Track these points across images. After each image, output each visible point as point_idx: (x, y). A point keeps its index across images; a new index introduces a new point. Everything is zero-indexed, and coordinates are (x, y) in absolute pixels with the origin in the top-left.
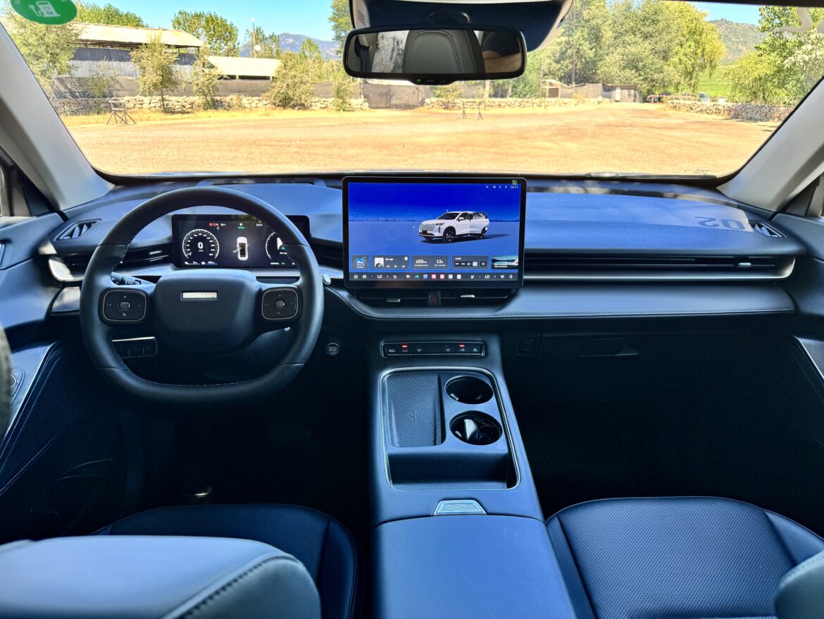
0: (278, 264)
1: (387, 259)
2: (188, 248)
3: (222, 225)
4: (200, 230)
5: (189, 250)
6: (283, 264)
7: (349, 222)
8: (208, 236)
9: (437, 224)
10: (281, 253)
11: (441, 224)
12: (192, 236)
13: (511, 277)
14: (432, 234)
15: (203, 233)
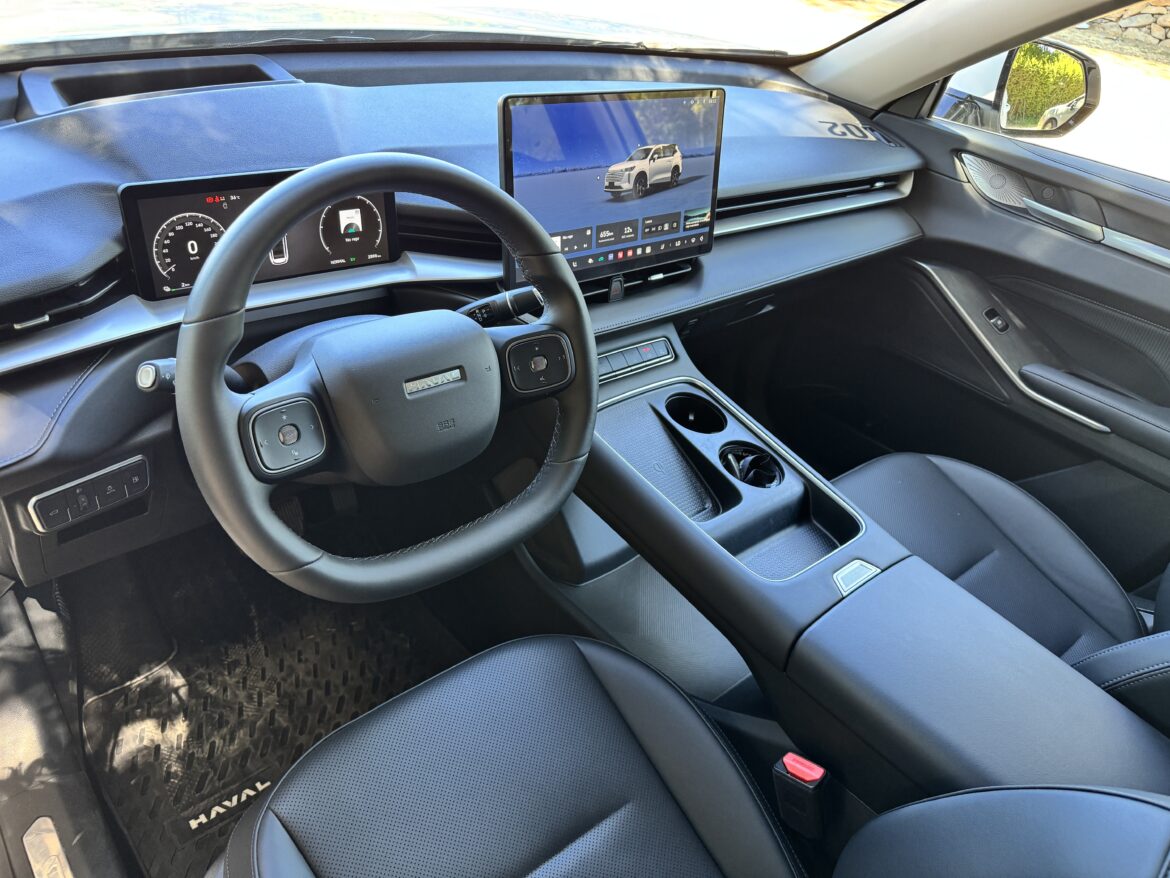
0: (343, 261)
1: (565, 238)
2: (166, 256)
3: (233, 198)
4: (187, 215)
5: (168, 260)
6: (352, 259)
7: (515, 180)
8: (206, 226)
9: (626, 170)
10: (348, 240)
11: (632, 169)
12: (173, 230)
13: (702, 238)
14: (620, 187)
15: (196, 220)
